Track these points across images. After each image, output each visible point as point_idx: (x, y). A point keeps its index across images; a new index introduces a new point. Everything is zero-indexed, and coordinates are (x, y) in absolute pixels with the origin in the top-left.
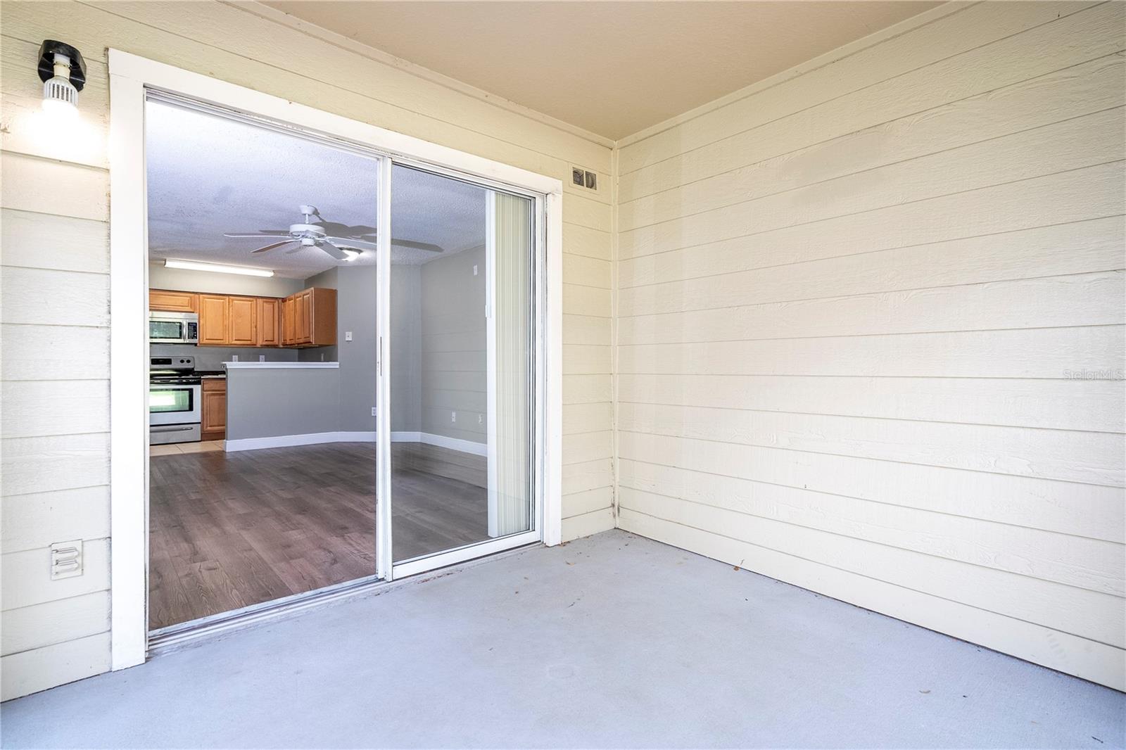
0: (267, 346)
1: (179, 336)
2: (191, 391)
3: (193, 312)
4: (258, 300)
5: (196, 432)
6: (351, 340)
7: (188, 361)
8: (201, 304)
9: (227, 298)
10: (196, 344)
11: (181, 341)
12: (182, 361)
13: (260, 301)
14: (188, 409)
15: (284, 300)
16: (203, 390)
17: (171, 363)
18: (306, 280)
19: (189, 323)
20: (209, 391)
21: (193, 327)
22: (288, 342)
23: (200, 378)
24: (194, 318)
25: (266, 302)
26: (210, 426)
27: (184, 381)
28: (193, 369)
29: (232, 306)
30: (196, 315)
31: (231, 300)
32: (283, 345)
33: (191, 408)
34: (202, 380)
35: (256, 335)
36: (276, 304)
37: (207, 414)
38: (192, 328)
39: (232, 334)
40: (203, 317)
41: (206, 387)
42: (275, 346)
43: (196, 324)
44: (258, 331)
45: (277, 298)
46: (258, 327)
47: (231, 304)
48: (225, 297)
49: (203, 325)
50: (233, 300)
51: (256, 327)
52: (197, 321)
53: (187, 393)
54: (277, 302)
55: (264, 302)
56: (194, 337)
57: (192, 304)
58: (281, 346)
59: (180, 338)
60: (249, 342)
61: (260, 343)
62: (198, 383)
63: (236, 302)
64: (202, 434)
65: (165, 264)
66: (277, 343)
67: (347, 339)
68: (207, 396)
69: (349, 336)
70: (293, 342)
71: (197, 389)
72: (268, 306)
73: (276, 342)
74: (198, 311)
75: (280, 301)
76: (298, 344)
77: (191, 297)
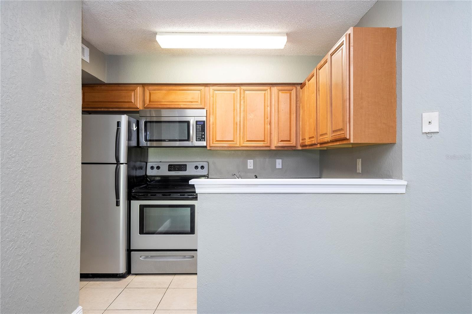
9: (238, 88)
13: (275, 89)
15: (302, 85)
19: (197, 122)
21: (202, 126)
25: (281, 90)
29: (244, 97)
31: (242, 91)
35: (271, 133)
36: (294, 92)
38: (199, 127)
40: (213, 114)
50: (244, 91)
51: (270, 124)
52: (204, 119)
54: (294, 90)
56: (201, 138)
59: (188, 140)
66: (294, 144)
70: (314, 141)
72: (284, 97)
76: (321, 144)
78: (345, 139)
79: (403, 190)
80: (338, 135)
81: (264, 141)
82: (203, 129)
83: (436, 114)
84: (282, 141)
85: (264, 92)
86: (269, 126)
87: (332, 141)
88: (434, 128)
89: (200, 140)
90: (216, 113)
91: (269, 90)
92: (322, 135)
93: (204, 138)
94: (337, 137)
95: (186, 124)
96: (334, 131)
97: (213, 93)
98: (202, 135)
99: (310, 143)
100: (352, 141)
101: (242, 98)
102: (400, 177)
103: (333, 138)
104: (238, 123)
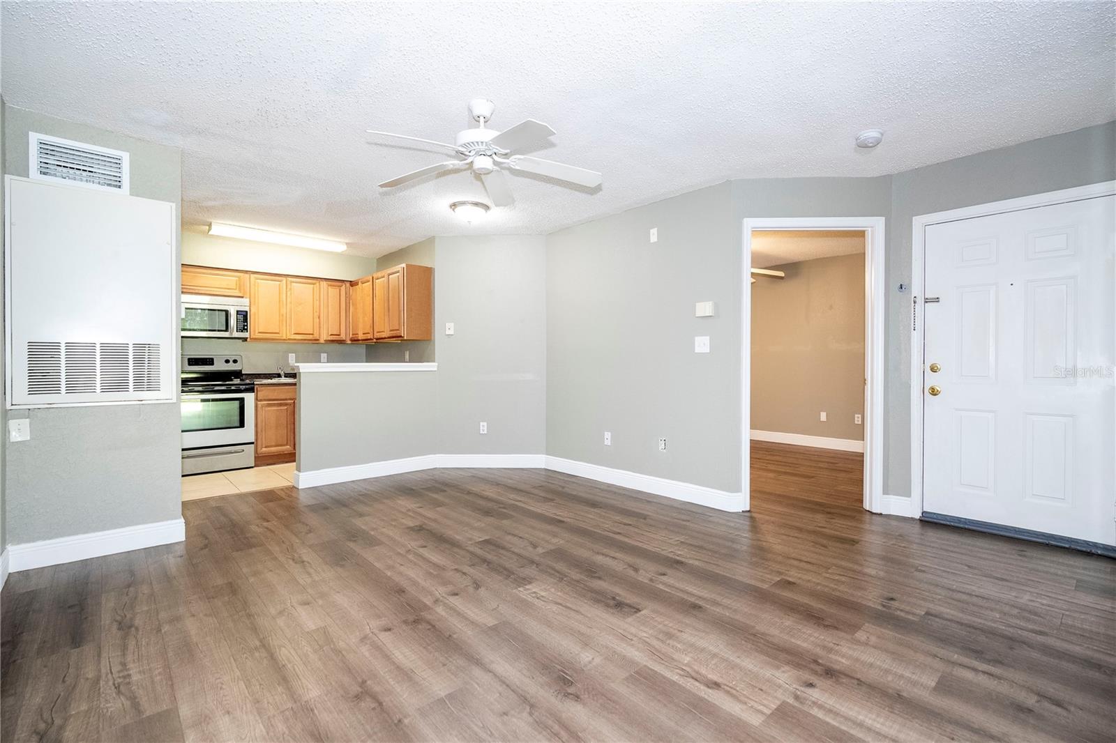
0: (333, 341)
1: (224, 329)
2: (242, 400)
3: (242, 297)
4: (321, 282)
5: (249, 454)
6: (452, 333)
7: (235, 361)
8: (252, 287)
9: (284, 279)
10: (245, 339)
11: (226, 334)
12: (227, 361)
13: (324, 284)
14: (239, 425)
15: (353, 284)
16: (257, 399)
17: (212, 364)
18: (378, 260)
19: (237, 311)
20: (265, 400)
21: (244, 316)
22: (361, 337)
23: (253, 384)
24: (244, 304)
25: (331, 286)
26: (266, 447)
27: (233, 388)
28: (241, 370)
29: (291, 289)
30: (246, 301)
32: (351, 340)
33: (242, 424)
34: (256, 387)
36: (343, 288)
37: (262, 431)
38: (241, 317)
39: (290, 326)
40: (255, 304)
41: (261, 395)
42: (341, 342)
43: (247, 312)
44: (322, 323)
45: (343, 281)
46: (322, 315)
47: (289, 287)
48: (280, 278)
49: (255, 314)
50: (292, 282)
51: (319, 317)
52: (247, 309)
53: (237, 403)
54: (344, 286)
55: (329, 285)
56: (244, 329)
57: (240, 286)
58: (349, 342)
59: (226, 330)
60: (310, 337)
61: (324, 337)
62: (251, 389)
63: (295, 284)
64: (255, 457)
65: (209, 230)
67: (447, 333)
68: (262, 407)
69: (450, 329)
71: (249, 398)
72: (333, 292)
73: (343, 337)
74: (248, 295)
75: (348, 284)
77: (239, 277)
78: (401, 336)
79: (436, 369)
80: (394, 333)
81: (312, 334)
82: (245, 319)
83: (453, 324)
84: (331, 335)
85: (312, 286)
86: (318, 320)
87: (389, 338)
88: (451, 332)
89: (242, 331)
90: (258, 303)
91: (318, 284)
92: (378, 332)
93: (247, 329)
94: (394, 335)
95: (224, 313)
96: (391, 330)
97: (255, 282)
98: (244, 326)
99: (363, 338)
100: (405, 338)
101: (288, 290)
102: (434, 362)
103: (391, 335)
104: (285, 315)
